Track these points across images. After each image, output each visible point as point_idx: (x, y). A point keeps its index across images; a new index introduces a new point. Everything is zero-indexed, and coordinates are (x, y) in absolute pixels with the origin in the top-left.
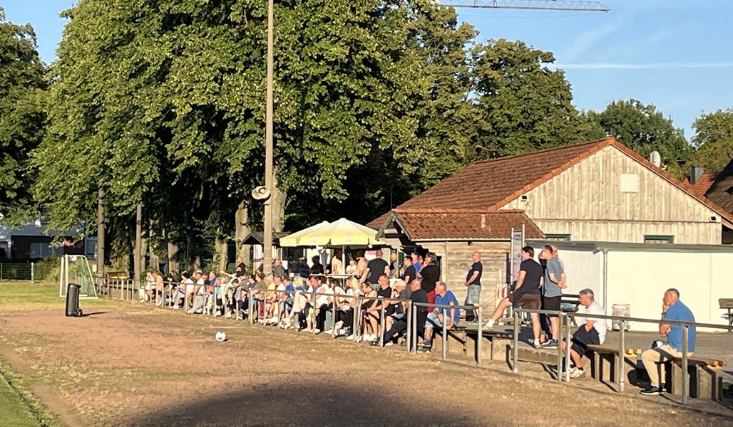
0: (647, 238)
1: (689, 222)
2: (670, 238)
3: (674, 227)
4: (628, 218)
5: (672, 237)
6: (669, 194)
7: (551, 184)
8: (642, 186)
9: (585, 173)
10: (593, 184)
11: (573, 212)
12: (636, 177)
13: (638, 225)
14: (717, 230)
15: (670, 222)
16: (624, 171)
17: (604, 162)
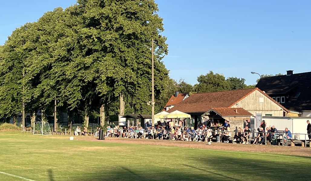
0: (266, 115)
1: (276, 110)
2: (271, 115)
3: (272, 111)
4: (261, 109)
5: (272, 115)
6: (271, 103)
7: (243, 101)
8: (264, 101)
9: (251, 98)
10: (253, 100)
11: (248, 108)
12: (263, 99)
13: (264, 111)
14: (282, 113)
15: (271, 110)
16: (260, 97)
17: (255, 94)
